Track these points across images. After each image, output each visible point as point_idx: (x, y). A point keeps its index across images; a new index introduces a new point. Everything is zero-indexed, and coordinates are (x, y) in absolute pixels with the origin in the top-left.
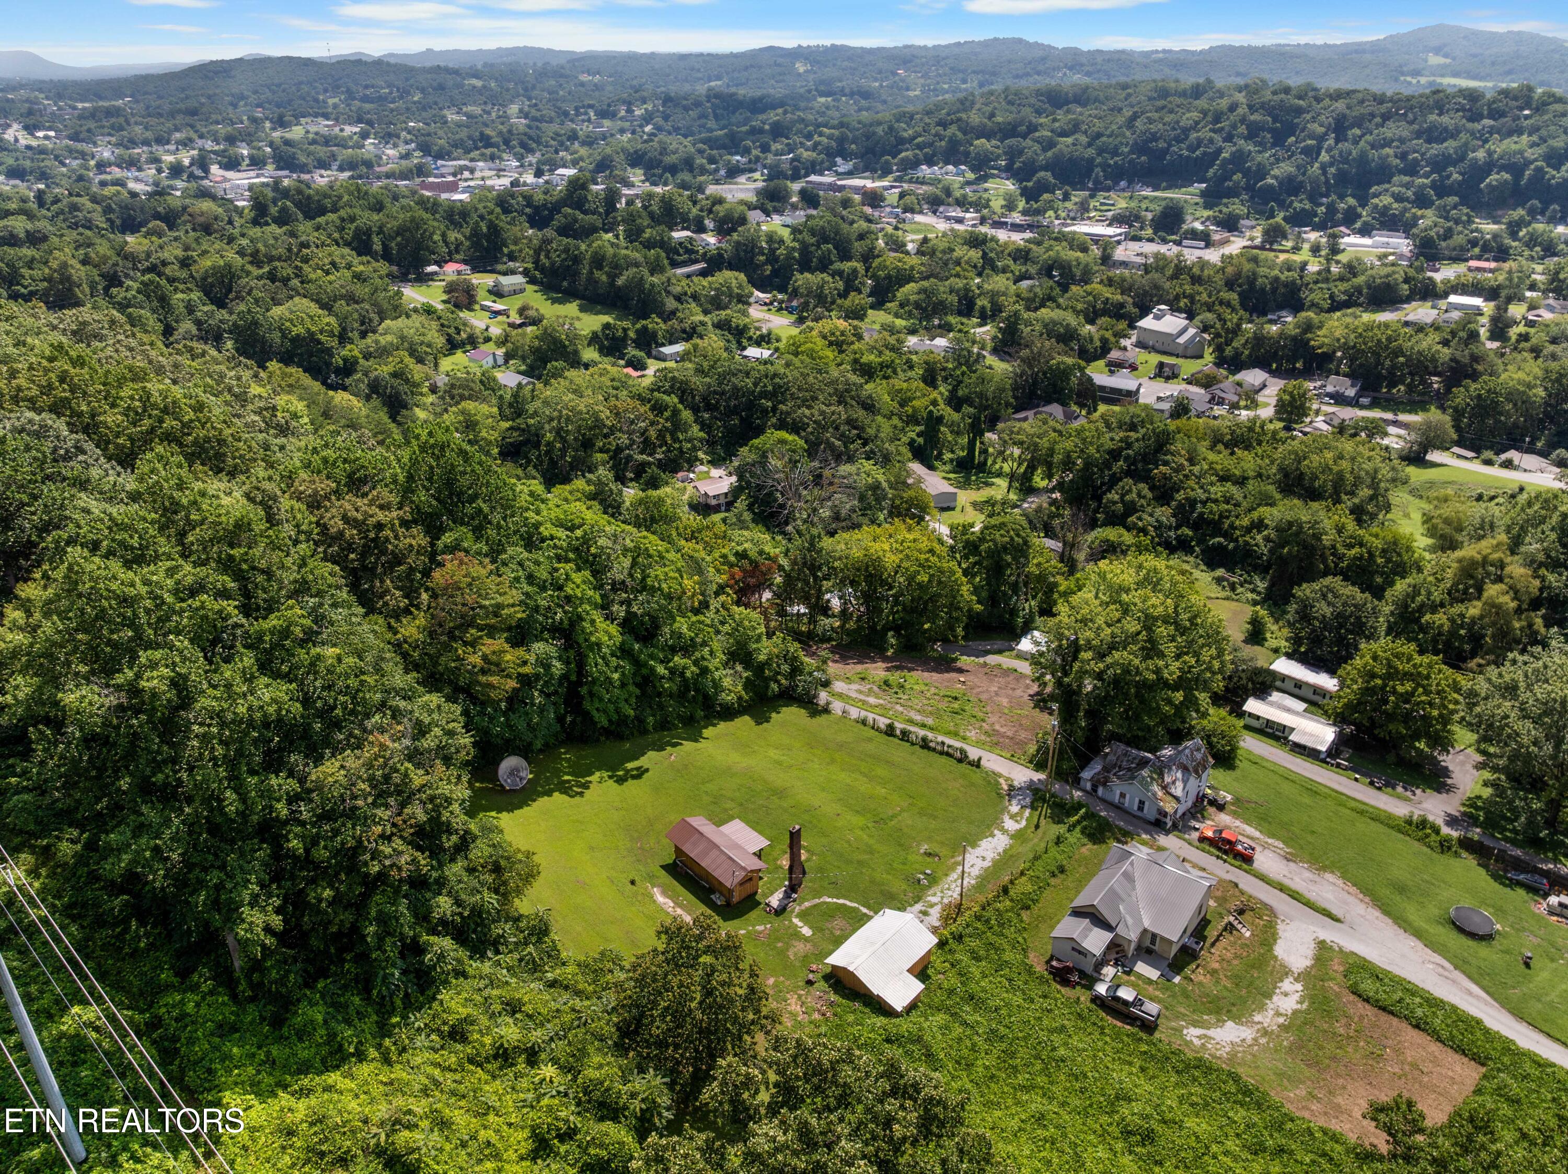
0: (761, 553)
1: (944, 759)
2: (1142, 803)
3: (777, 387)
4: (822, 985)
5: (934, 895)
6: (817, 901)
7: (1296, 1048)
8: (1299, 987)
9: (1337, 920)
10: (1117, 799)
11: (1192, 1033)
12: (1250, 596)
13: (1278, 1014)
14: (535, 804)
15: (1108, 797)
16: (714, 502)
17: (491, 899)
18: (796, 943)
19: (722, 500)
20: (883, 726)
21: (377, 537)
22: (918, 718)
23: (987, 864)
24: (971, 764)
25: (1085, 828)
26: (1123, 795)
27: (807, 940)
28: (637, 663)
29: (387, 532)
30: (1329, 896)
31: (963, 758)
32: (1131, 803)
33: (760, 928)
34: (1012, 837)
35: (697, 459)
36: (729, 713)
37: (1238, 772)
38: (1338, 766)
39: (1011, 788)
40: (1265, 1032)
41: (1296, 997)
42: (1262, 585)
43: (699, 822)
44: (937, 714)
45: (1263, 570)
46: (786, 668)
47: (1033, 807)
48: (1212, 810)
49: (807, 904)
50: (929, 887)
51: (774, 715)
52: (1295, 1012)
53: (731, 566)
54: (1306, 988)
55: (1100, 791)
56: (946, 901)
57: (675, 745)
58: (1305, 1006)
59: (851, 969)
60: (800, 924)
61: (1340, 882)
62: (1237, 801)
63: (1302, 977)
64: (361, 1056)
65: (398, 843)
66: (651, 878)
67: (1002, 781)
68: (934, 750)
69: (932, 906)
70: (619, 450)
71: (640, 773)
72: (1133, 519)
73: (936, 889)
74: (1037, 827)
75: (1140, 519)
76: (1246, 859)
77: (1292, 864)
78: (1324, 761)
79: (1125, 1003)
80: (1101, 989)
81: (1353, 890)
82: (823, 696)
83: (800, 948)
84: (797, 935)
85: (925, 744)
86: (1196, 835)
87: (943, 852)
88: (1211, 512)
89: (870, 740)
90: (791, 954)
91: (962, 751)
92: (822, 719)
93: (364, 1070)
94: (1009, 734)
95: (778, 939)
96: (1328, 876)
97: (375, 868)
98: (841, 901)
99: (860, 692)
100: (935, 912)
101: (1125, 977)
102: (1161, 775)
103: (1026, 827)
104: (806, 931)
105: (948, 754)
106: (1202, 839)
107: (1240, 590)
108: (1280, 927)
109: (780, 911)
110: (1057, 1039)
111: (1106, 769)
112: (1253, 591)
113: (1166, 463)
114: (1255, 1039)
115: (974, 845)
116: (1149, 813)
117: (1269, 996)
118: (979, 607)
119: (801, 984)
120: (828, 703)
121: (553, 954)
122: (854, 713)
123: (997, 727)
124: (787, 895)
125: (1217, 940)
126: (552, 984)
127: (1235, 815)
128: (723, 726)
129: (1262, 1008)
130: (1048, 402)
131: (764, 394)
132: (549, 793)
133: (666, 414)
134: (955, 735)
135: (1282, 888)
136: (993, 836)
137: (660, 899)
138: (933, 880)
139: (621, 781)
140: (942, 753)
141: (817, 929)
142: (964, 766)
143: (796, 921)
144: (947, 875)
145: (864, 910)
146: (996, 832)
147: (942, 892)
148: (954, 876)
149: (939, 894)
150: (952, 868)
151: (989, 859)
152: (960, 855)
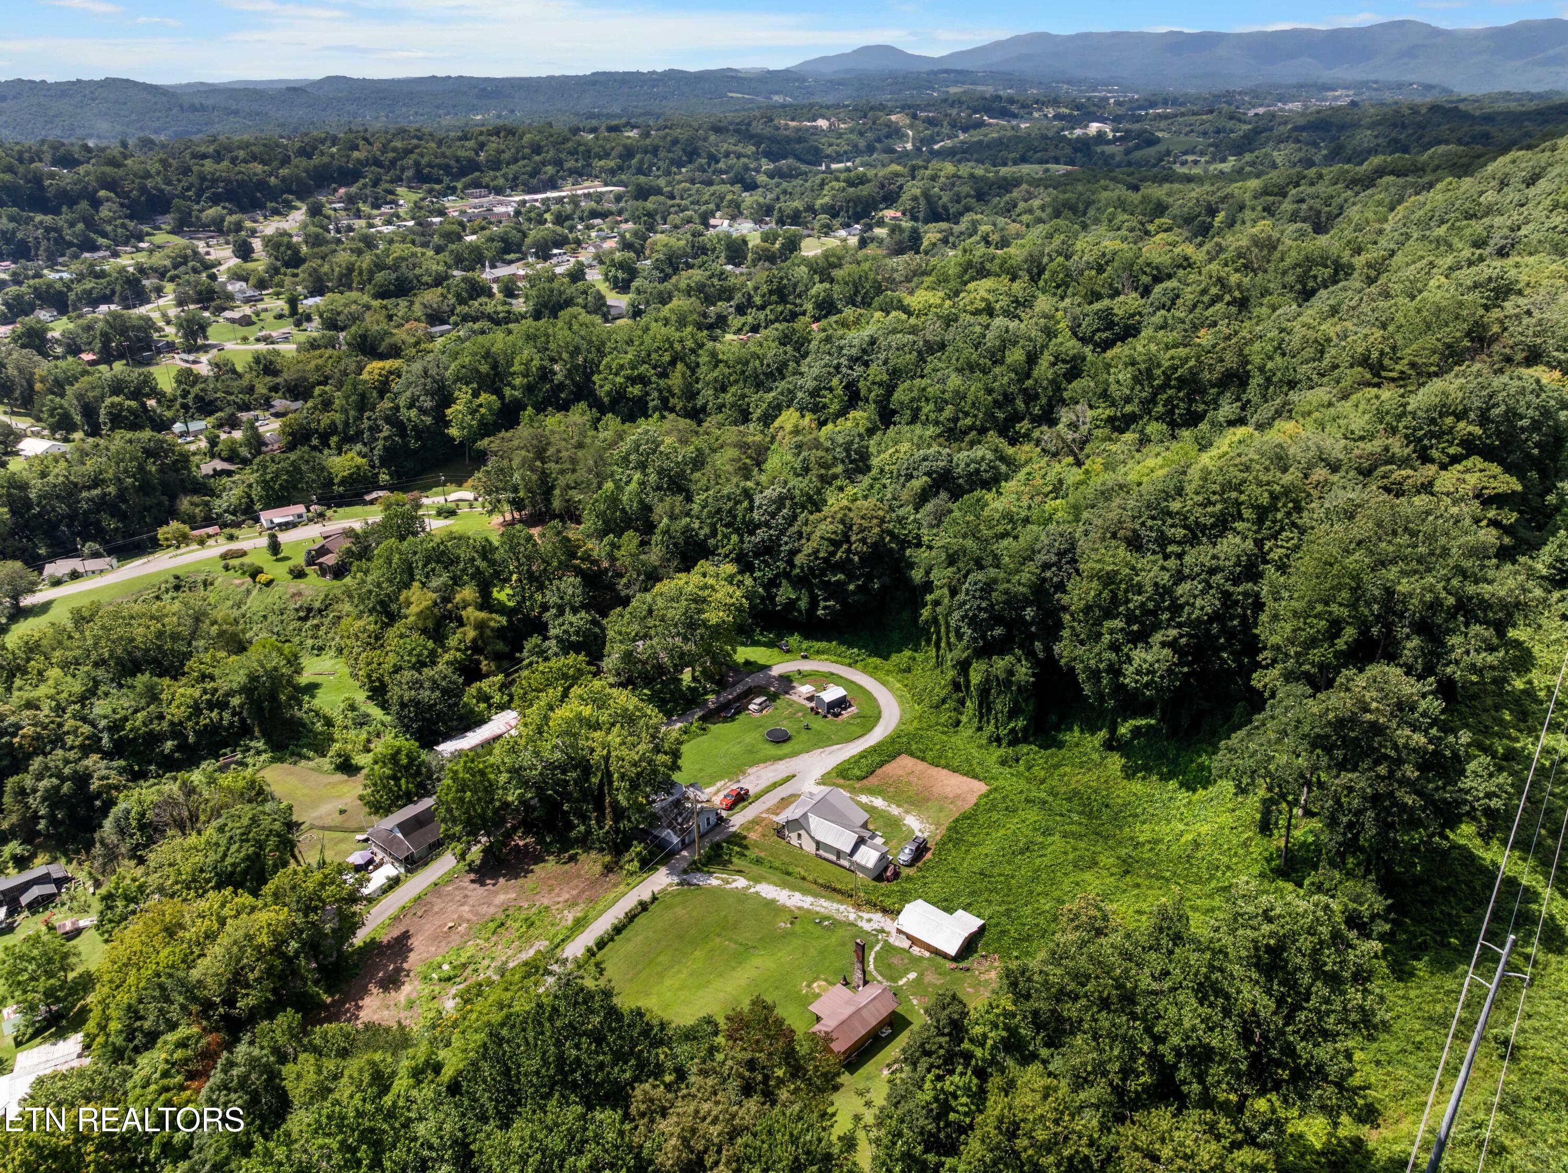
1: (642, 920)
2: (708, 819)
4: (968, 961)
5: (845, 917)
6: (875, 974)
7: (915, 804)
8: (863, 797)
9: (794, 776)
11: (920, 834)
13: (889, 806)
18: (926, 981)
23: (797, 894)
24: (653, 901)
27: (921, 975)
30: (770, 775)
31: (644, 907)
32: (703, 826)
33: (915, 1003)
39: (681, 884)
40: (907, 812)
41: (872, 798)
47: (712, 873)
49: (879, 979)
50: (835, 920)
52: (885, 801)
54: (864, 794)
55: (687, 839)
56: (852, 911)
60: (904, 981)
61: (755, 768)
63: (853, 794)
67: (671, 889)
68: (624, 926)
69: (859, 918)
73: (838, 917)
76: (749, 793)
81: (761, 766)
83: (932, 979)
84: (917, 981)
85: (618, 930)
87: (785, 916)
90: (938, 984)
95: (925, 991)
96: (750, 771)
98: (871, 961)
100: (866, 916)
103: (741, 877)
104: (912, 976)
105: (635, 916)
106: (732, 805)
114: (914, 816)
115: (773, 901)
116: (713, 820)
117: (875, 808)
119: (968, 974)
129: (886, 811)
135: (772, 787)
136: (757, 893)
138: (826, 919)
140: (633, 921)
141: (907, 971)
142: (651, 908)
143: (901, 983)
144: (817, 912)
145: (876, 949)
146: (753, 890)
147: (841, 912)
148: (817, 909)
149: (844, 913)
150: (808, 910)
151: (791, 893)
152: (789, 907)
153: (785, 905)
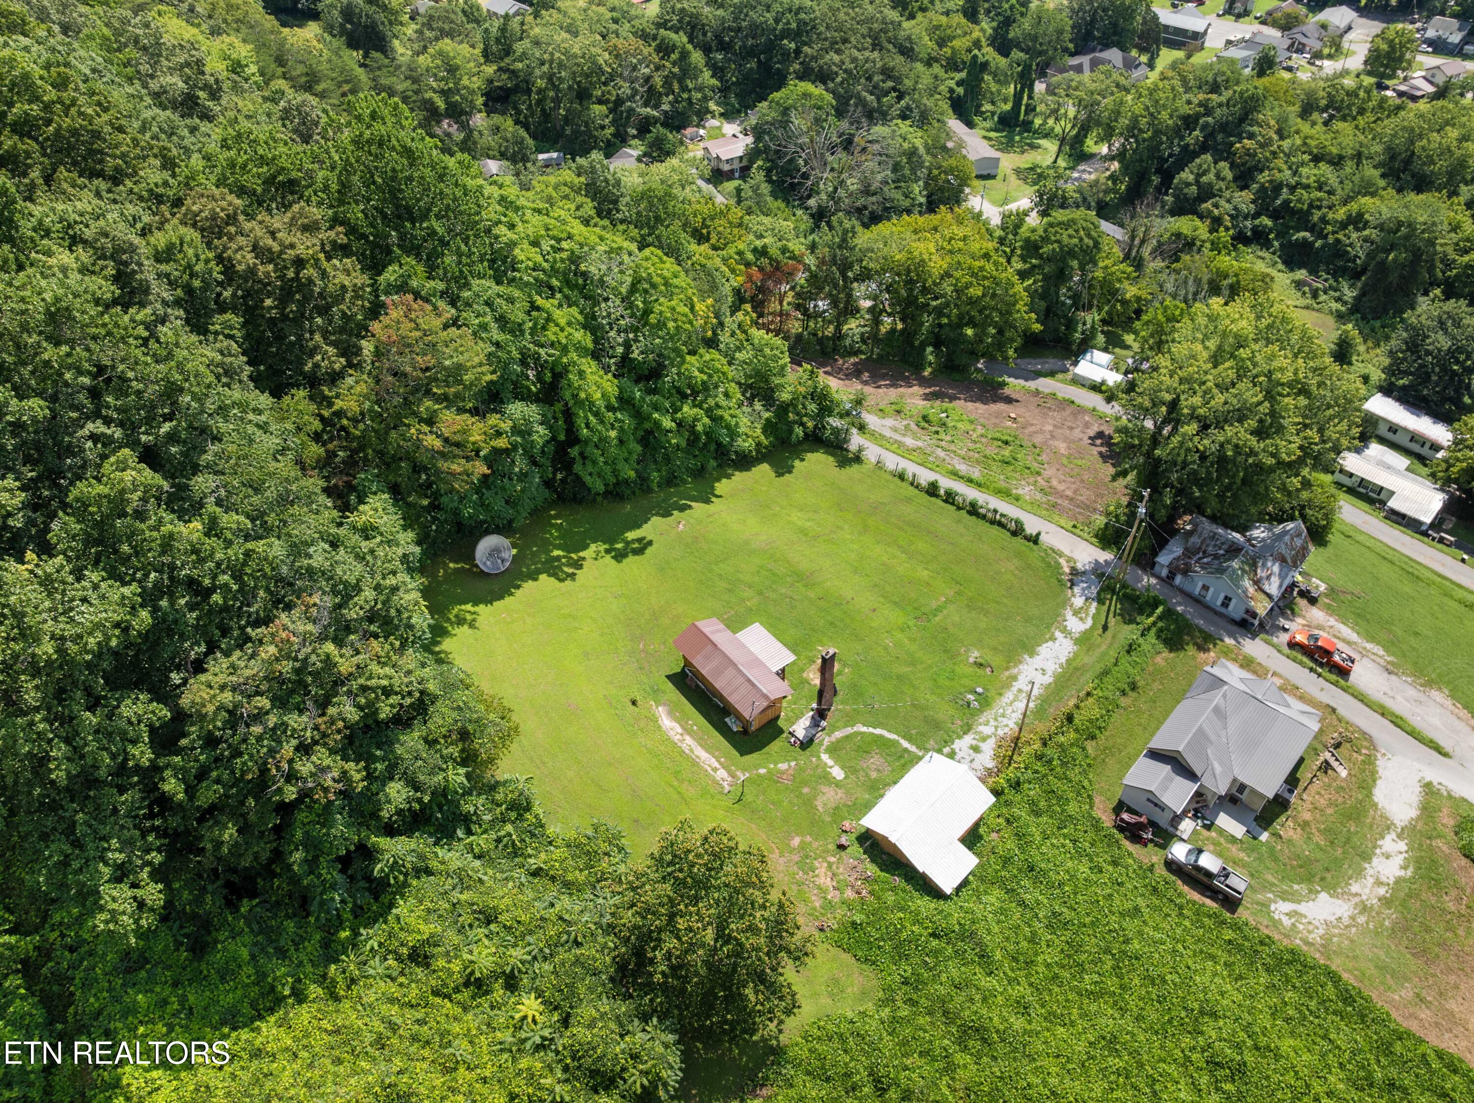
0: (784, 250)
1: (995, 530)
2: (1227, 599)
3: (802, 23)
4: (856, 850)
5: (987, 723)
6: (849, 730)
7: (1401, 929)
8: (1402, 846)
9: (1445, 755)
10: (1197, 590)
11: (1281, 908)
12: (1335, 306)
13: (1379, 883)
14: (519, 593)
15: (1187, 587)
16: (726, 168)
17: (457, 776)
18: (825, 789)
19: (736, 165)
20: (924, 483)
21: (297, 278)
22: (962, 468)
23: (1048, 679)
24: (1028, 538)
25: (1161, 630)
26: (1205, 588)
27: (838, 784)
28: (638, 415)
29: (309, 272)
30: (1436, 721)
31: (1018, 531)
32: (1214, 597)
33: (783, 766)
34: (1077, 641)
35: (708, 111)
36: (745, 462)
37: (1330, 548)
38: (1441, 541)
39: (1074, 572)
40: (1364, 908)
41: (1399, 860)
42: (1349, 294)
43: (712, 628)
44: (985, 461)
45: (1356, 275)
46: (812, 407)
47: (1100, 601)
48: (1302, 603)
49: (838, 734)
50: (981, 711)
51: (797, 463)
52: (1399, 881)
53: (748, 265)
54: (1411, 848)
55: (1178, 579)
56: (1000, 732)
57: (683, 508)
58: (1409, 873)
59: (893, 839)
60: (830, 762)
61: (1448, 703)
62: (1332, 592)
63: (1408, 832)
64: (300, 997)
65: (322, 756)
66: (656, 692)
67: (1062, 561)
68: (984, 517)
69: (984, 739)
70: (619, 101)
71: (642, 546)
72: (1208, 205)
73: (987, 715)
74: (1105, 628)
75: (1216, 206)
76: (1343, 672)
77: (1393, 678)
78: (1425, 534)
79: (1208, 874)
80: (1179, 851)
81: (1464, 713)
82: (856, 441)
83: (829, 797)
84: (826, 778)
85: (973, 510)
86: (1284, 638)
87: (996, 660)
88: (1299, 201)
89: (909, 500)
90: (819, 804)
91: (1018, 522)
92: (853, 470)
93: (303, 1015)
94: (1069, 493)
95: (805, 783)
96: (1435, 694)
97: (291, 793)
98: (878, 731)
99: (895, 430)
100: (988, 748)
101: (1205, 832)
102: (1254, 566)
103: (1092, 628)
104: (838, 773)
105: (1000, 524)
106: (1292, 645)
107: (1322, 297)
108: (1381, 763)
109: (806, 744)
110: (1131, 925)
111: (1189, 553)
112: (1338, 300)
113: (1251, 136)
114: (1353, 918)
115: (1032, 653)
116: (1235, 610)
117: (1367, 857)
118: (1037, 327)
119: (832, 847)
120: (860, 450)
121: (537, 831)
122: (892, 462)
123: (1055, 483)
124: (815, 724)
125: (1311, 782)
126: (537, 873)
127: (1329, 610)
128: (739, 477)
129: (1360, 873)
130: (1106, 46)
131: (787, 34)
132: (533, 576)
133: (674, 56)
134: (1004, 493)
135: (1384, 712)
136: (1053, 639)
137: (667, 722)
138: (985, 702)
139: (620, 556)
140: (993, 522)
141: (850, 770)
142: (1019, 540)
143: (825, 757)
144: (1001, 694)
145: (905, 744)
146: (1058, 634)
147: (996, 719)
148: (1009, 696)
149: (992, 723)
150: (1007, 685)
151: (1050, 673)
152: (1015, 666)
153: (1020, 662)
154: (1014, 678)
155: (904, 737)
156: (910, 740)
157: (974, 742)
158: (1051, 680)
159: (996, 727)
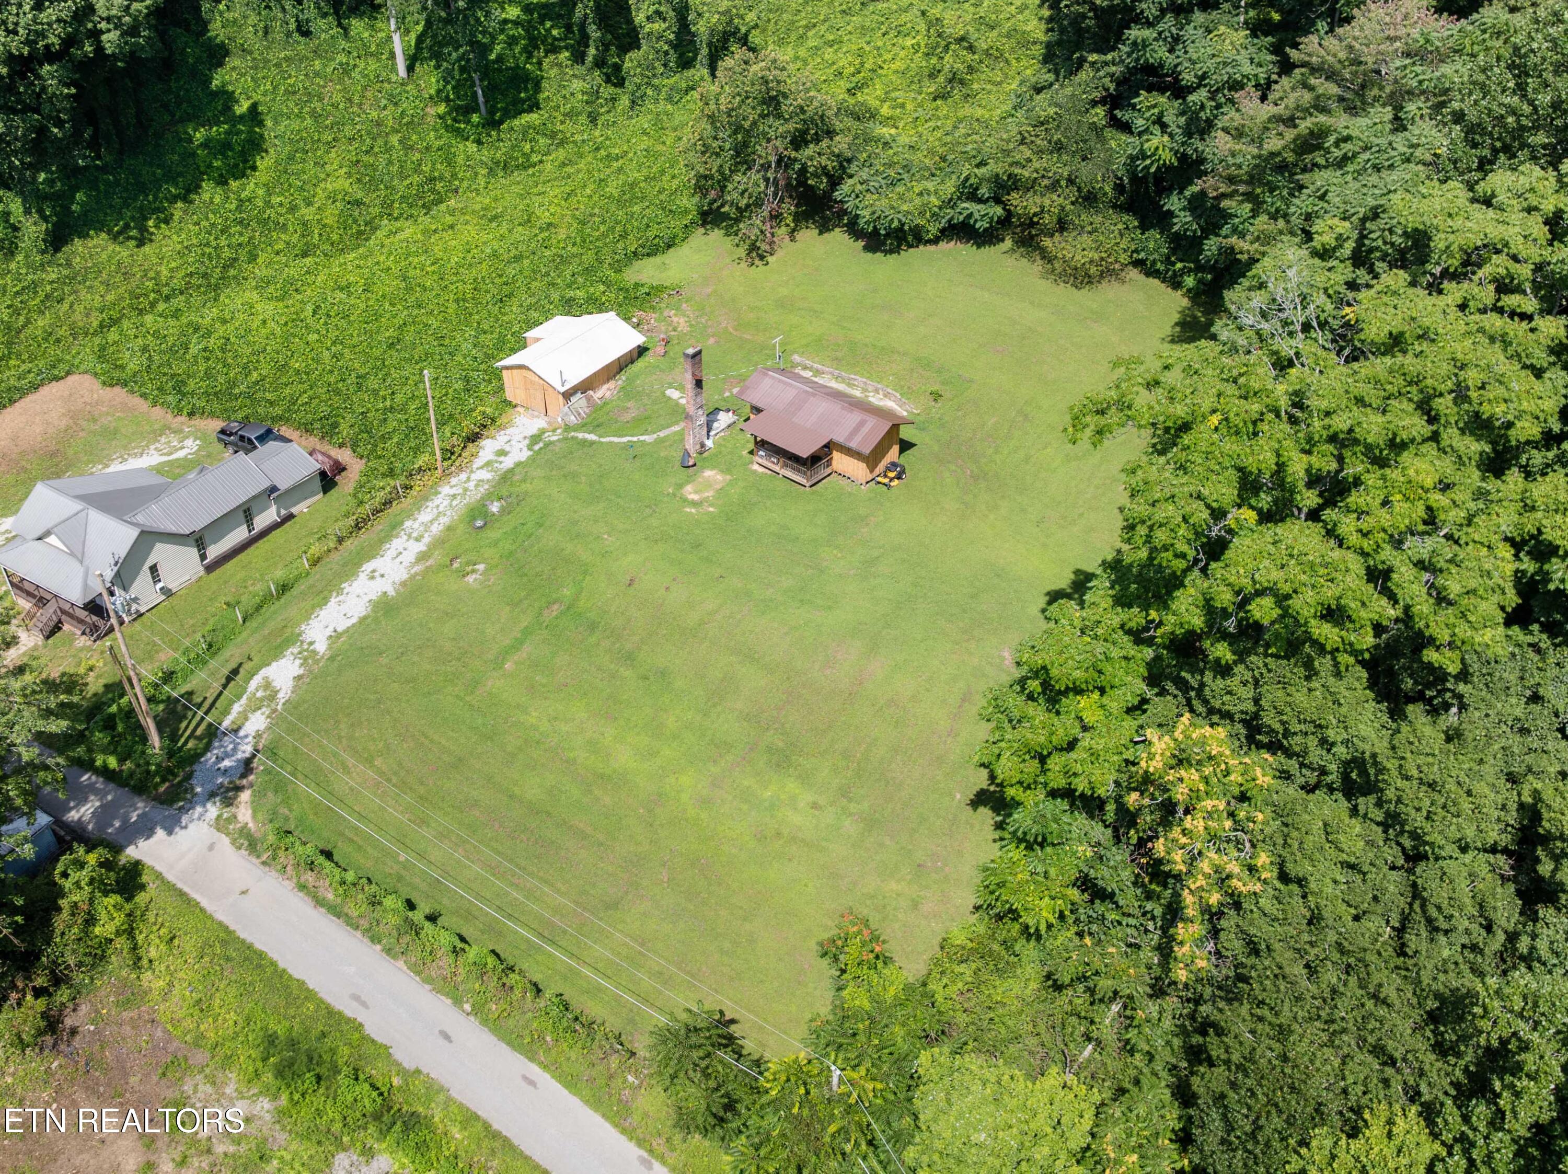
34: (294, 639)
39: (230, 796)
67: (244, 818)
74: (232, 676)
98: (623, 440)
144: (449, 528)
145: (592, 437)
146: (321, 647)
147: (466, 490)
148: (436, 529)
149: (471, 485)
150: (439, 543)
151: (363, 577)
152: (413, 577)
153: (404, 584)
154: (422, 557)
155: (592, 443)
156: (585, 441)
157: (502, 458)
158: (364, 567)
159: (468, 479)
